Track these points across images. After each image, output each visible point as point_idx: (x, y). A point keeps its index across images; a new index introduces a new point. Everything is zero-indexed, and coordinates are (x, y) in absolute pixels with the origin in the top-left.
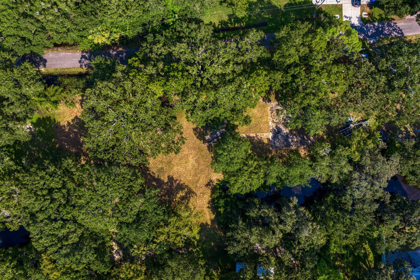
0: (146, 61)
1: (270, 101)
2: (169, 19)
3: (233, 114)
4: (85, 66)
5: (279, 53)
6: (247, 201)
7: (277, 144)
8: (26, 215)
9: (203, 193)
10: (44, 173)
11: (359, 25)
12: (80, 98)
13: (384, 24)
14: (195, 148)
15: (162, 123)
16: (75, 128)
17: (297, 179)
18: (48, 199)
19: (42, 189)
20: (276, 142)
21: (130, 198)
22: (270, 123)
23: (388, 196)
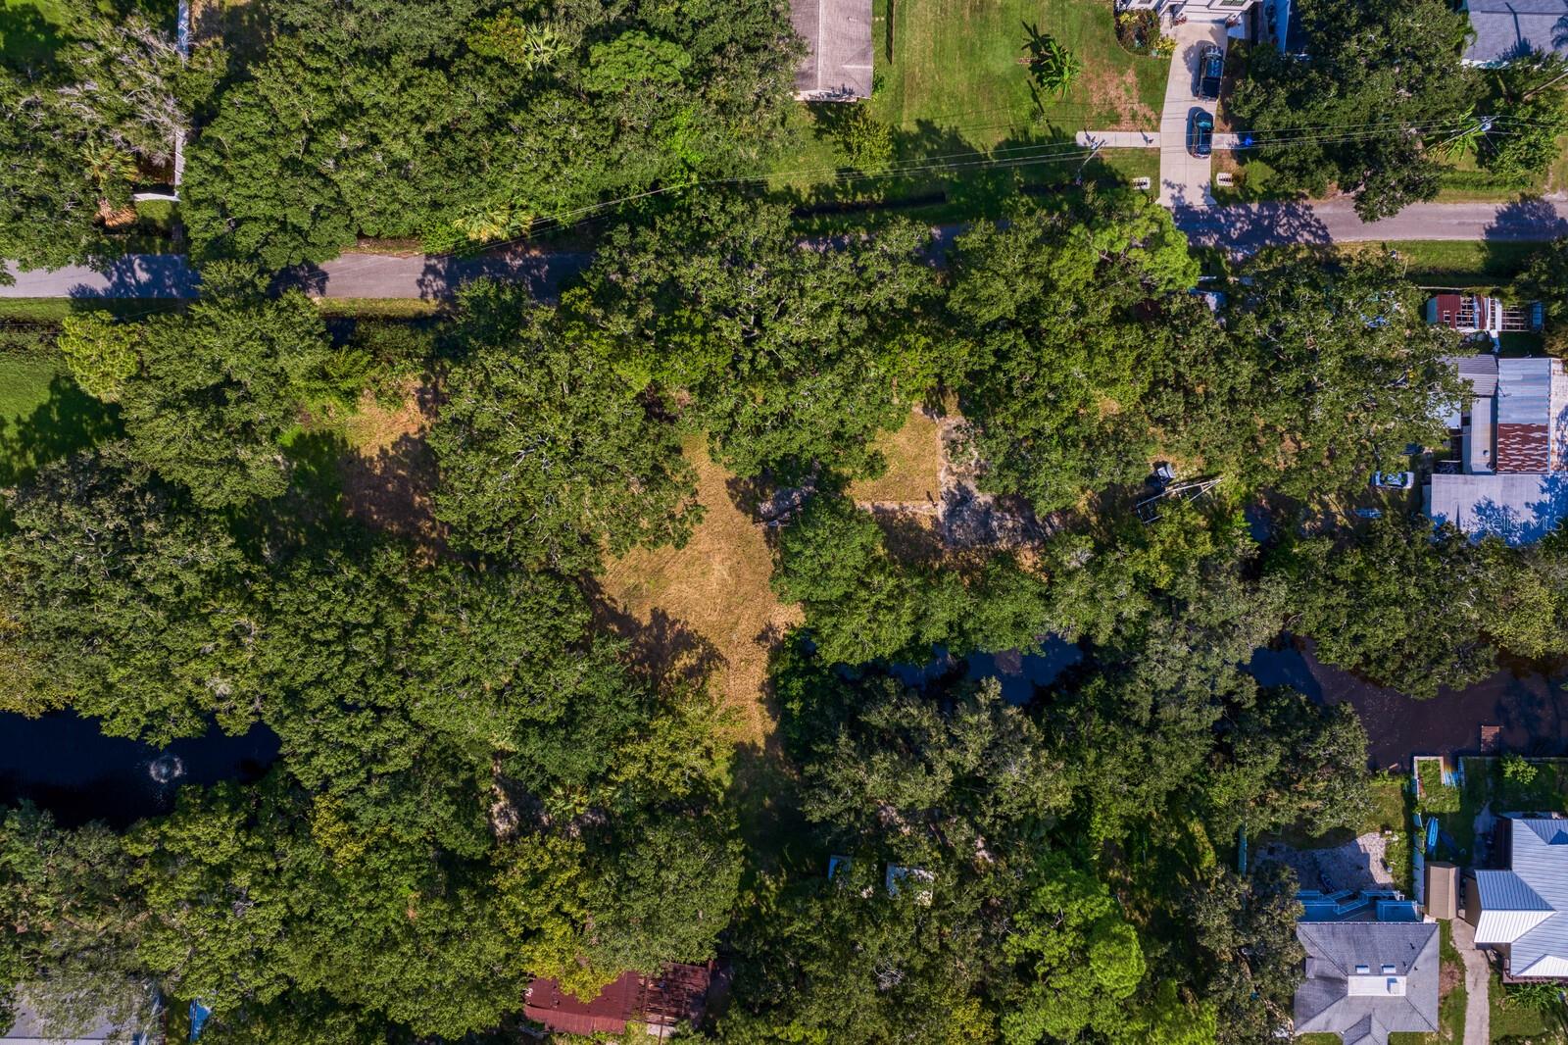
0: (608, 297)
1: (942, 413)
2: (673, 181)
3: (837, 447)
4: (436, 296)
5: (964, 290)
6: (867, 685)
7: (959, 534)
8: (274, 693)
9: (746, 660)
10: (331, 584)
11: (1206, 208)
12: (419, 384)
13: (1276, 209)
14: (730, 535)
15: (646, 464)
16: (402, 466)
17: (1006, 630)
18: (339, 653)
19: (321, 627)
20: (954, 527)
21: (555, 657)
22: (942, 475)
23: (1251, 688)
